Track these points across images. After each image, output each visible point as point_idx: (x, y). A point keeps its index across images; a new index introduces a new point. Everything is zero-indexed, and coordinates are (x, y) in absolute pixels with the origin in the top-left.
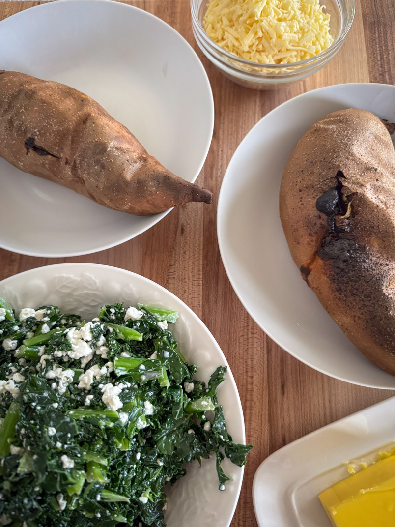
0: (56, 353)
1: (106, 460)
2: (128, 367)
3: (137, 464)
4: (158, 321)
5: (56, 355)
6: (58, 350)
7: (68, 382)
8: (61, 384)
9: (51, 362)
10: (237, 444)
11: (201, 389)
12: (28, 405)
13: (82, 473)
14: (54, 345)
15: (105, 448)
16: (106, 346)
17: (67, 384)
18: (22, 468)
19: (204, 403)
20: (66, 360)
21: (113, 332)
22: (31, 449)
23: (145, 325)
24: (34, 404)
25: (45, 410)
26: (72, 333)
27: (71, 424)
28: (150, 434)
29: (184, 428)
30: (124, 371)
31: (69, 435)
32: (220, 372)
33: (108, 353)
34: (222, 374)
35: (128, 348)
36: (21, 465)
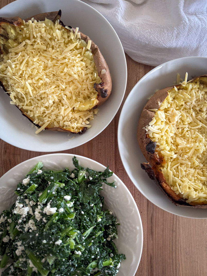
0: (19, 222)
1: (70, 227)
2: (45, 197)
3: (85, 215)
4: (37, 173)
5: (19, 223)
6: (18, 221)
7: (33, 224)
8: (32, 228)
9: (22, 226)
10: (104, 171)
11: (76, 171)
12: (30, 246)
13: (69, 239)
14: (15, 221)
15: (66, 225)
16: (31, 201)
17: (34, 225)
18: (50, 262)
19: (81, 174)
20: (25, 220)
21: (27, 195)
22: (46, 254)
23: (34, 180)
24: (31, 243)
25: (36, 240)
26: (15, 212)
27: (47, 233)
28: (78, 203)
29: (85, 188)
30: (45, 200)
31: (50, 236)
32: (75, 160)
33: (34, 201)
34: (76, 160)
35: (38, 192)
36: (49, 262)
